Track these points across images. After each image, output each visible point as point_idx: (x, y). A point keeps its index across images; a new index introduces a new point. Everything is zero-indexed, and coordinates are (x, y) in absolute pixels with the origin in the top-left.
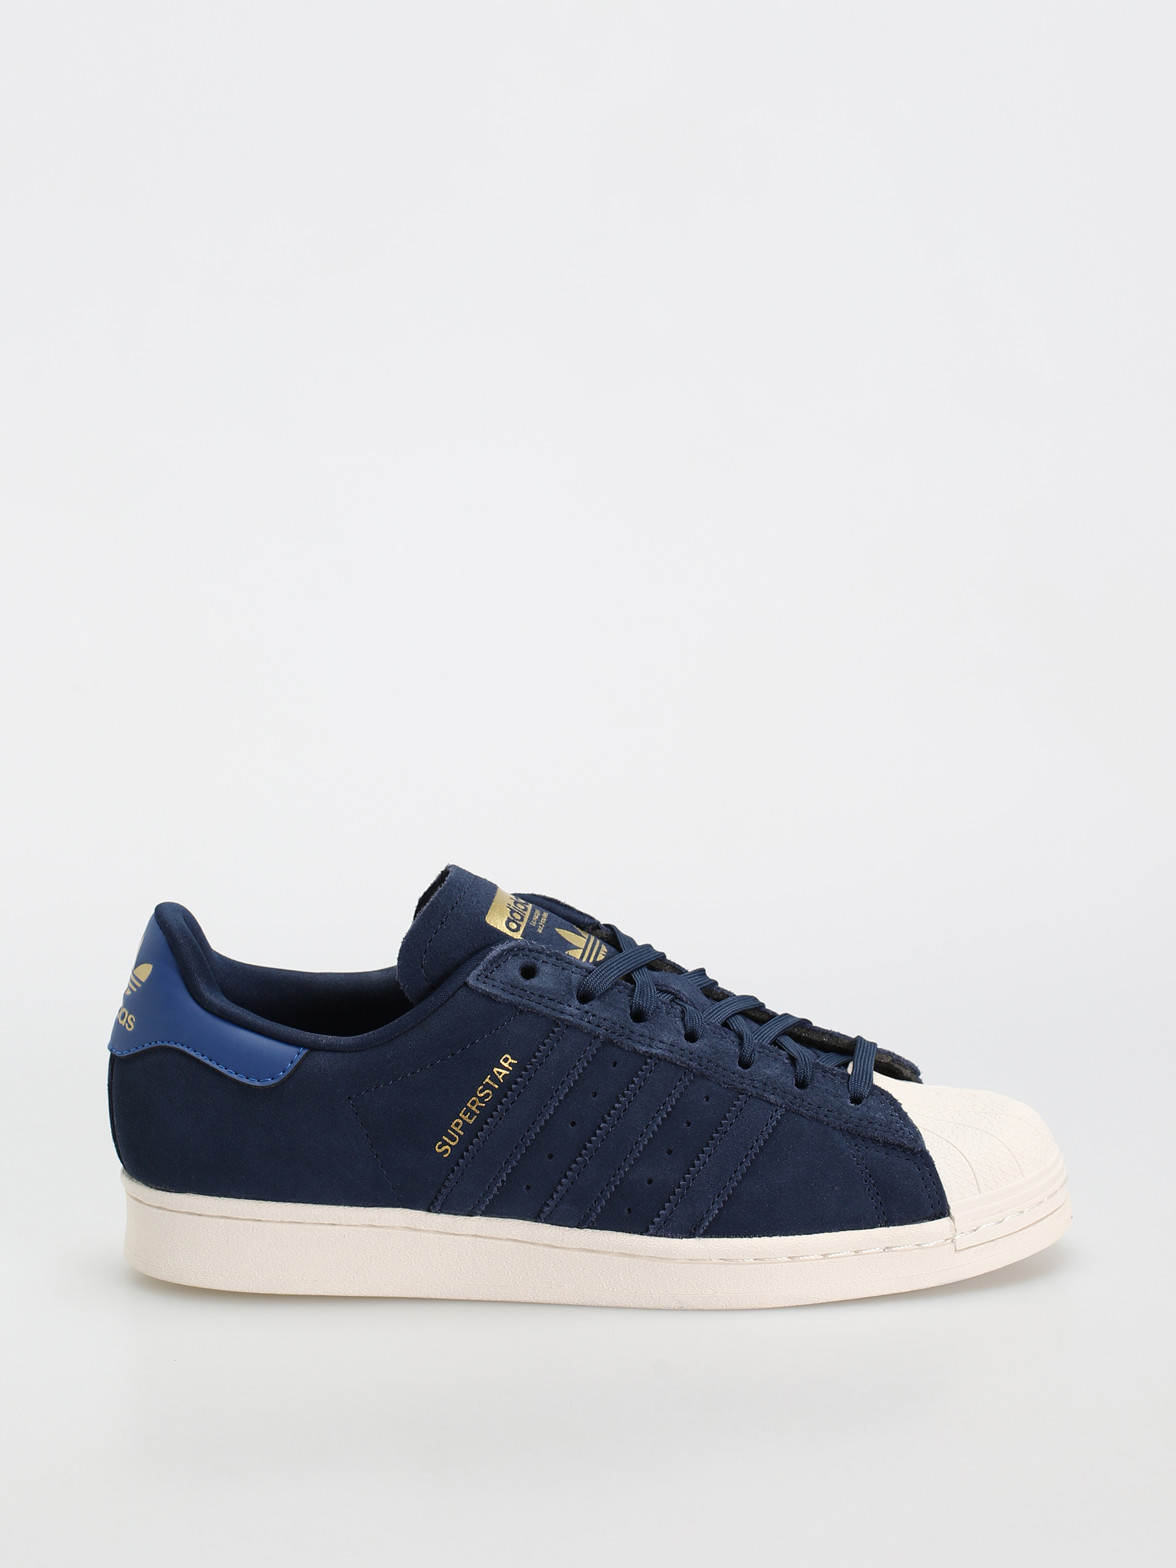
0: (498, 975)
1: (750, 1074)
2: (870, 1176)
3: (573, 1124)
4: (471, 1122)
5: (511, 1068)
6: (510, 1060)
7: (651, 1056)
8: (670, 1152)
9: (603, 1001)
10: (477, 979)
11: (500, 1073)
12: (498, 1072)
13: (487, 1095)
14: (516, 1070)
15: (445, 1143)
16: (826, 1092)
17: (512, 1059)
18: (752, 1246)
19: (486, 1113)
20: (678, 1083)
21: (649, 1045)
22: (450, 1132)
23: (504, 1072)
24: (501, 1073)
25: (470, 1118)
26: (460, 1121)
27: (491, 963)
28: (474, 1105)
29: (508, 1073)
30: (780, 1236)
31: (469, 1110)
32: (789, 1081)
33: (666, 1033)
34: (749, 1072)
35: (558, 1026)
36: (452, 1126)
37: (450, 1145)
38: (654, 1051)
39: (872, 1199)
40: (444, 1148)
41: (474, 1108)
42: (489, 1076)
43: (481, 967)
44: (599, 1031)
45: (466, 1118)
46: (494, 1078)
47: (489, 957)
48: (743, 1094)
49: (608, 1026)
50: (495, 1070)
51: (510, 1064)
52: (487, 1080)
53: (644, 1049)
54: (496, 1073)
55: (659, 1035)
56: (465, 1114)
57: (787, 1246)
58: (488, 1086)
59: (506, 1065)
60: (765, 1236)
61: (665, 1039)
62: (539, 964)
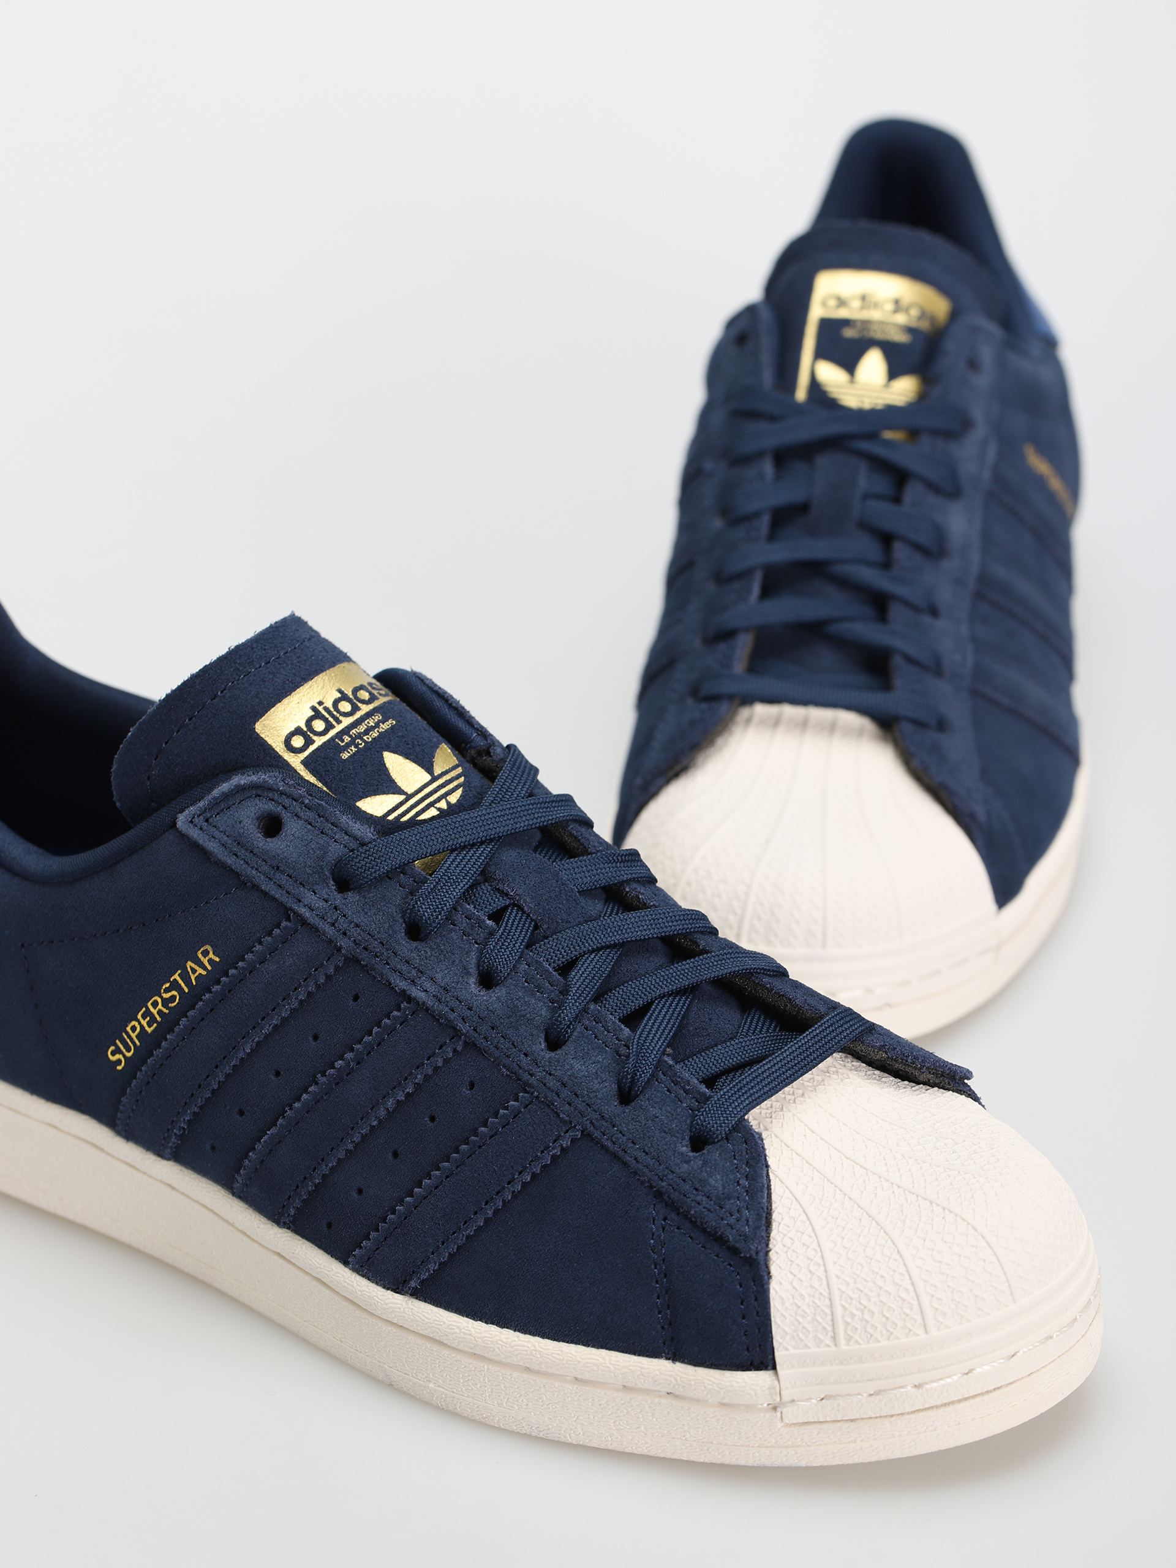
0: (221, 820)
1: (550, 1062)
2: (665, 1276)
3: (278, 1074)
4: (149, 1030)
5: (209, 968)
6: (211, 955)
7: (409, 999)
8: (395, 1155)
9: (364, 896)
10: (191, 822)
11: (194, 971)
12: (192, 969)
13: (173, 998)
14: (219, 971)
15: (120, 1052)
16: (652, 1120)
17: (214, 953)
18: (471, 1335)
19: (168, 1023)
20: (437, 1051)
21: (413, 981)
22: (125, 1037)
23: (200, 971)
24: (196, 972)
25: (150, 1026)
26: (136, 1024)
27: (216, 802)
28: (156, 1007)
29: (204, 973)
30: (515, 1331)
31: (148, 1013)
32: (607, 1088)
33: (444, 967)
34: (550, 1058)
35: (288, 919)
36: (128, 1029)
37: (124, 1056)
38: (415, 992)
39: (660, 1313)
40: (118, 1057)
41: (155, 1012)
42: (179, 972)
43: (201, 804)
44: (343, 942)
45: (144, 1023)
46: (185, 977)
47: (216, 792)
48: (527, 1092)
49: (360, 937)
50: (189, 964)
51: (210, 961)
52: (176, 976)
53: (402, 985)
54: (188, 967)
55: (433, 968)
56: (144, 1017)
57: (518, 1350)
58: (175, 986)
59: (205, 962)
60: (493, 1324)
61: (439, 976)
62: (286, 816)
